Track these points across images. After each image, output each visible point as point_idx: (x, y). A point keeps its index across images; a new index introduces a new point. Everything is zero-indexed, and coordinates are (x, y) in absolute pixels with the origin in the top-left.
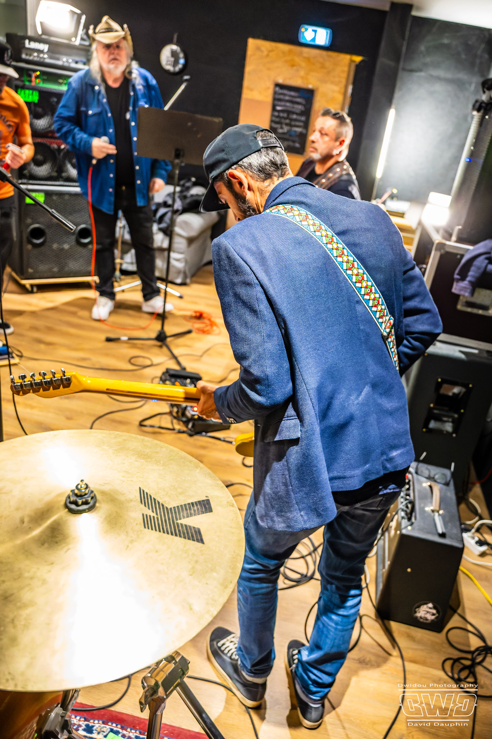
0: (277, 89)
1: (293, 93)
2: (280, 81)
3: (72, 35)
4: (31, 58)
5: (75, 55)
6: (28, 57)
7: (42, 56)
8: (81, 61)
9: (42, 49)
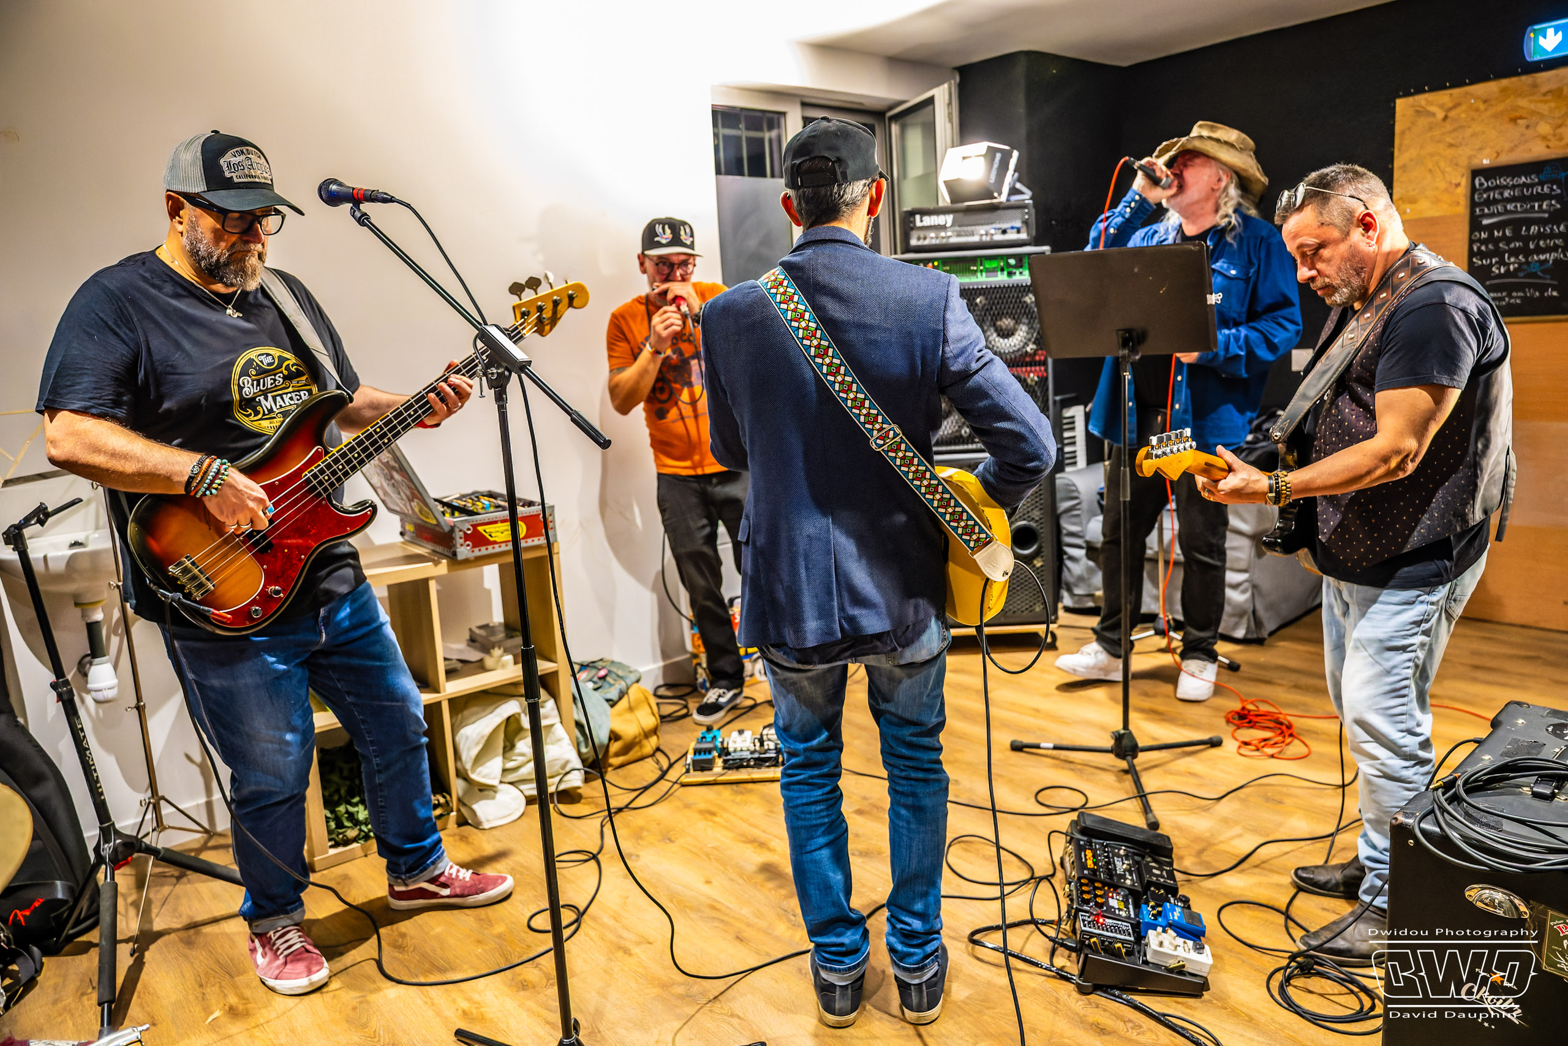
0: (1478, 180)
1: (1522, 180)
2: (1484, 161)
3: (992, 188)
4: (926, 242)
5: (1001, 221)
6: (921, 243)
7: (943, 234)
8: (1012, 228)
9: (942, 223)
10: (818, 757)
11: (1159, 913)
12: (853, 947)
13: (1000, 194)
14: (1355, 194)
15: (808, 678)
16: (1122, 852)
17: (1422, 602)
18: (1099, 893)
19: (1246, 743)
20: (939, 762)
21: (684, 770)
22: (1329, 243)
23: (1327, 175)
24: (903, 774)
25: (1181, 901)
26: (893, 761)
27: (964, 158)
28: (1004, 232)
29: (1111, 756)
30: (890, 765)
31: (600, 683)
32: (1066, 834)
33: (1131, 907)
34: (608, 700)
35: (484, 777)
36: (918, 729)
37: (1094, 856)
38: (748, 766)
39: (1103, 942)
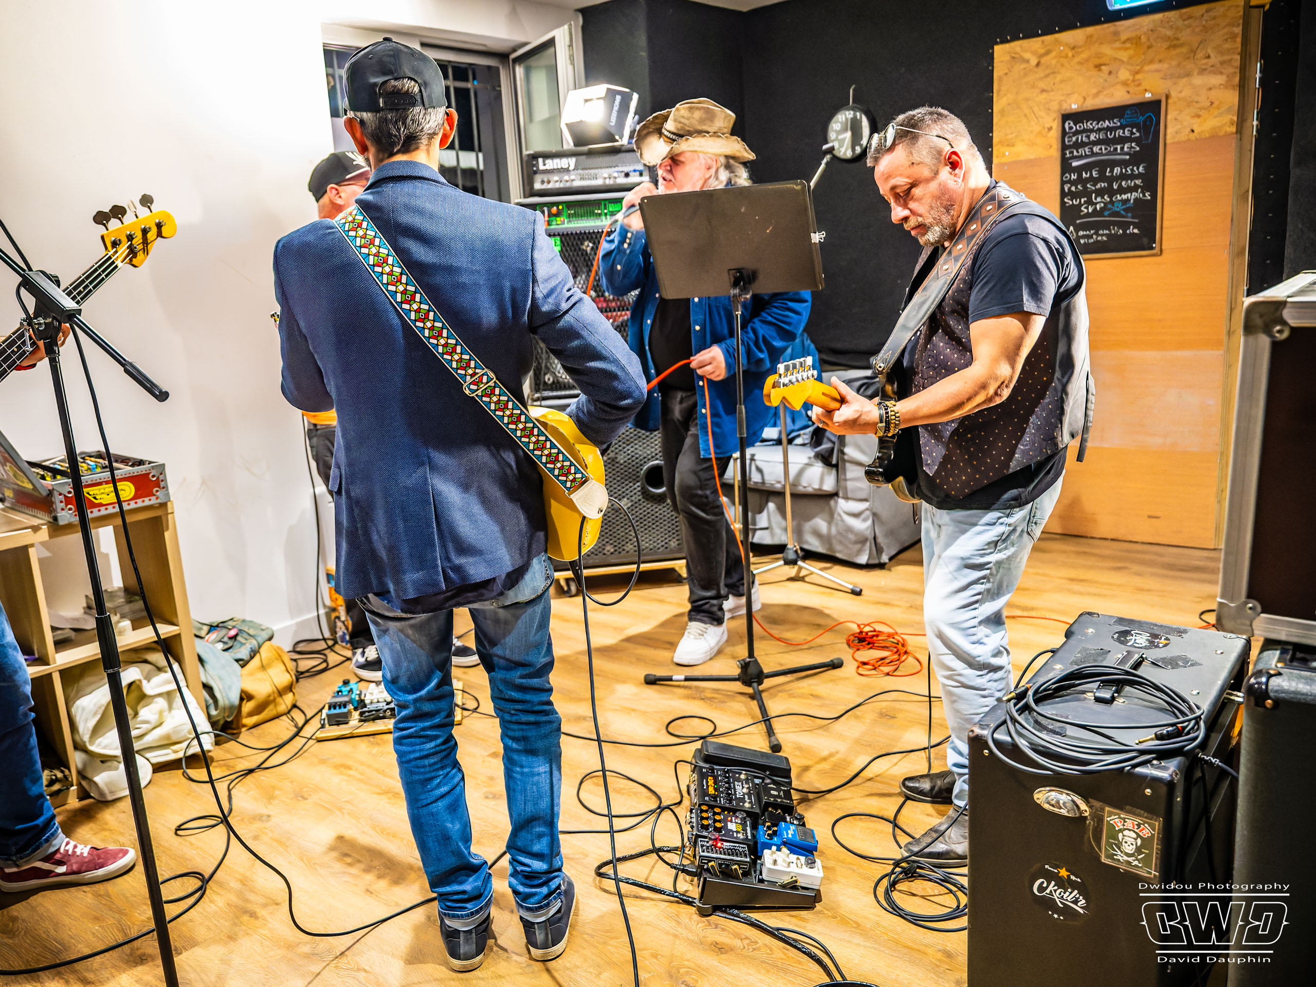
0: (1068, 124)
1: (1106, 123)
2: (1074, 106)
3: (613, 131)
4: (550, 186)
5: (624, 163)
6: (545, 186)
7: (566, 178)
8: (635, 171)
9: (566, 166)
10: (427, 707)
11: (775, 833)
12: (476, 893)
13: (621, 138)
14: (941, 134)
15: (412, 626)
16: (743, 777)
17: (1002, 524)
18: (717, 817)
19: (864, 663)
20: (550, 703)
21: (320, 726)
22: (920, 182)
23: (914, 116)
24: (514, 718)
25: (796, 818)
26: (503, 704)
27: (586, 101)
28: (627, 175)
29: (739, 684)
30: (501, 710)
31: (230, 643)
32: (691, 764)
33: (748, 829)
34: (237, 661)
35: (105, 748)
36: (526, 671)
37: (715, 783)
38: (384, 718)
39: (720, 865)
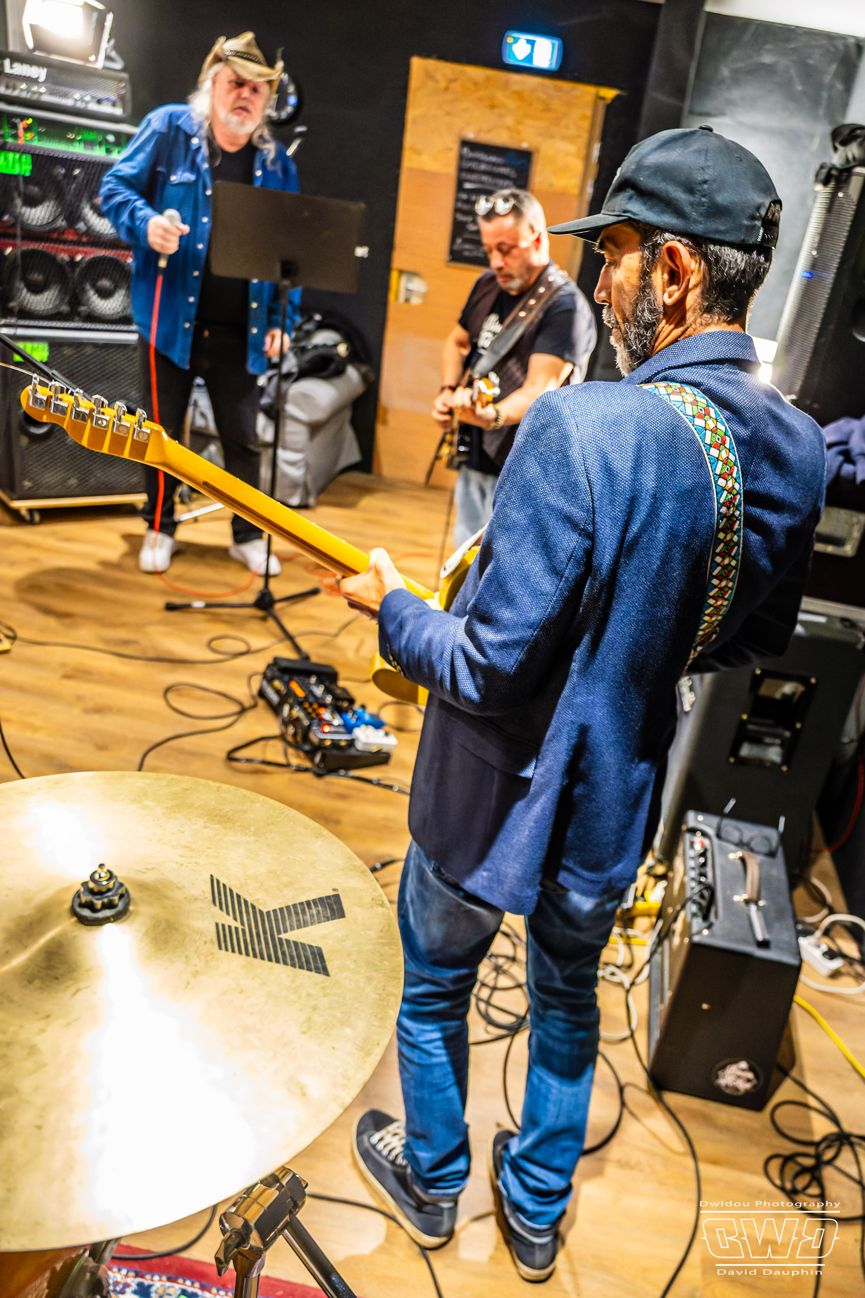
0: (466, 150)
1: (493, 159)
2: (471, 136)
3: (91, 51)
4: (15, 93)
6: (10, 92)
7: (34, 88)
8: (108, 99)
9: (36, 76)
13: (97, 59)
